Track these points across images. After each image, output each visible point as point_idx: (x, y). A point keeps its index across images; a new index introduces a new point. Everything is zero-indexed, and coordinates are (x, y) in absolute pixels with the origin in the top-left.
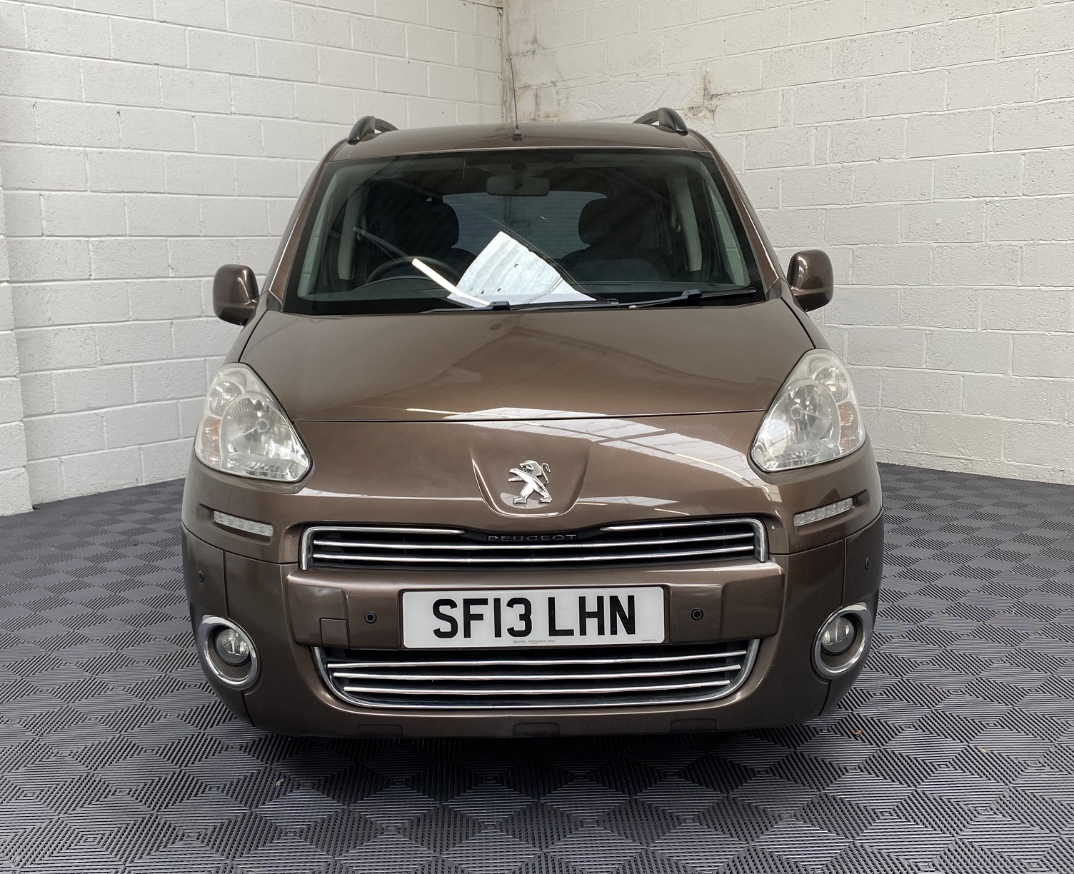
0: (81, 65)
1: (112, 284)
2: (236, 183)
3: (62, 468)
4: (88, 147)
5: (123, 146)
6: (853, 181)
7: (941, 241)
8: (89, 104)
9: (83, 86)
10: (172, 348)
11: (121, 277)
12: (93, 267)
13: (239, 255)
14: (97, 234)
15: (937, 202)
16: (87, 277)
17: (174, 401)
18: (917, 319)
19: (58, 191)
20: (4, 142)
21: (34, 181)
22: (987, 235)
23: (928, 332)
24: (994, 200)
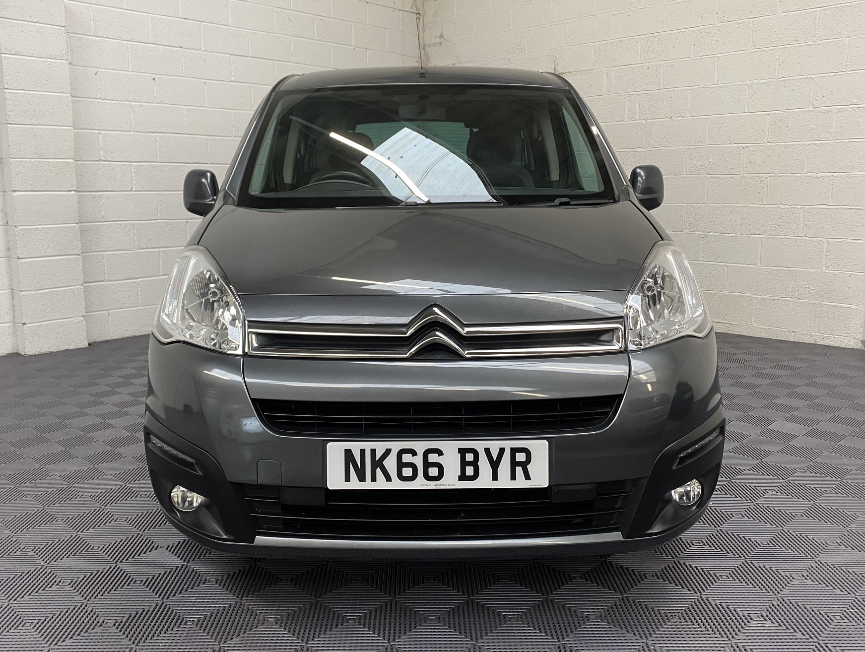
0: (129, 47)
1: (147, 194)
2: (233, 129)
3: (110, 318)
4: (132, 102)
5: (156, 102)
6: (654, 132)
7: (712, 173)
8: (134, 73)
9: (130, 60)
10: (186, 239)
11: (153, 189)
12: (134, 183)
14: (137, 160)
15: (710, 147)
16: (130, 189)
18: (696, 227)
19: (112, 131)
20: (76, 97)
21: (96, 124)
22: (743, 169)
23: (704, 236)
24: (748, 146)
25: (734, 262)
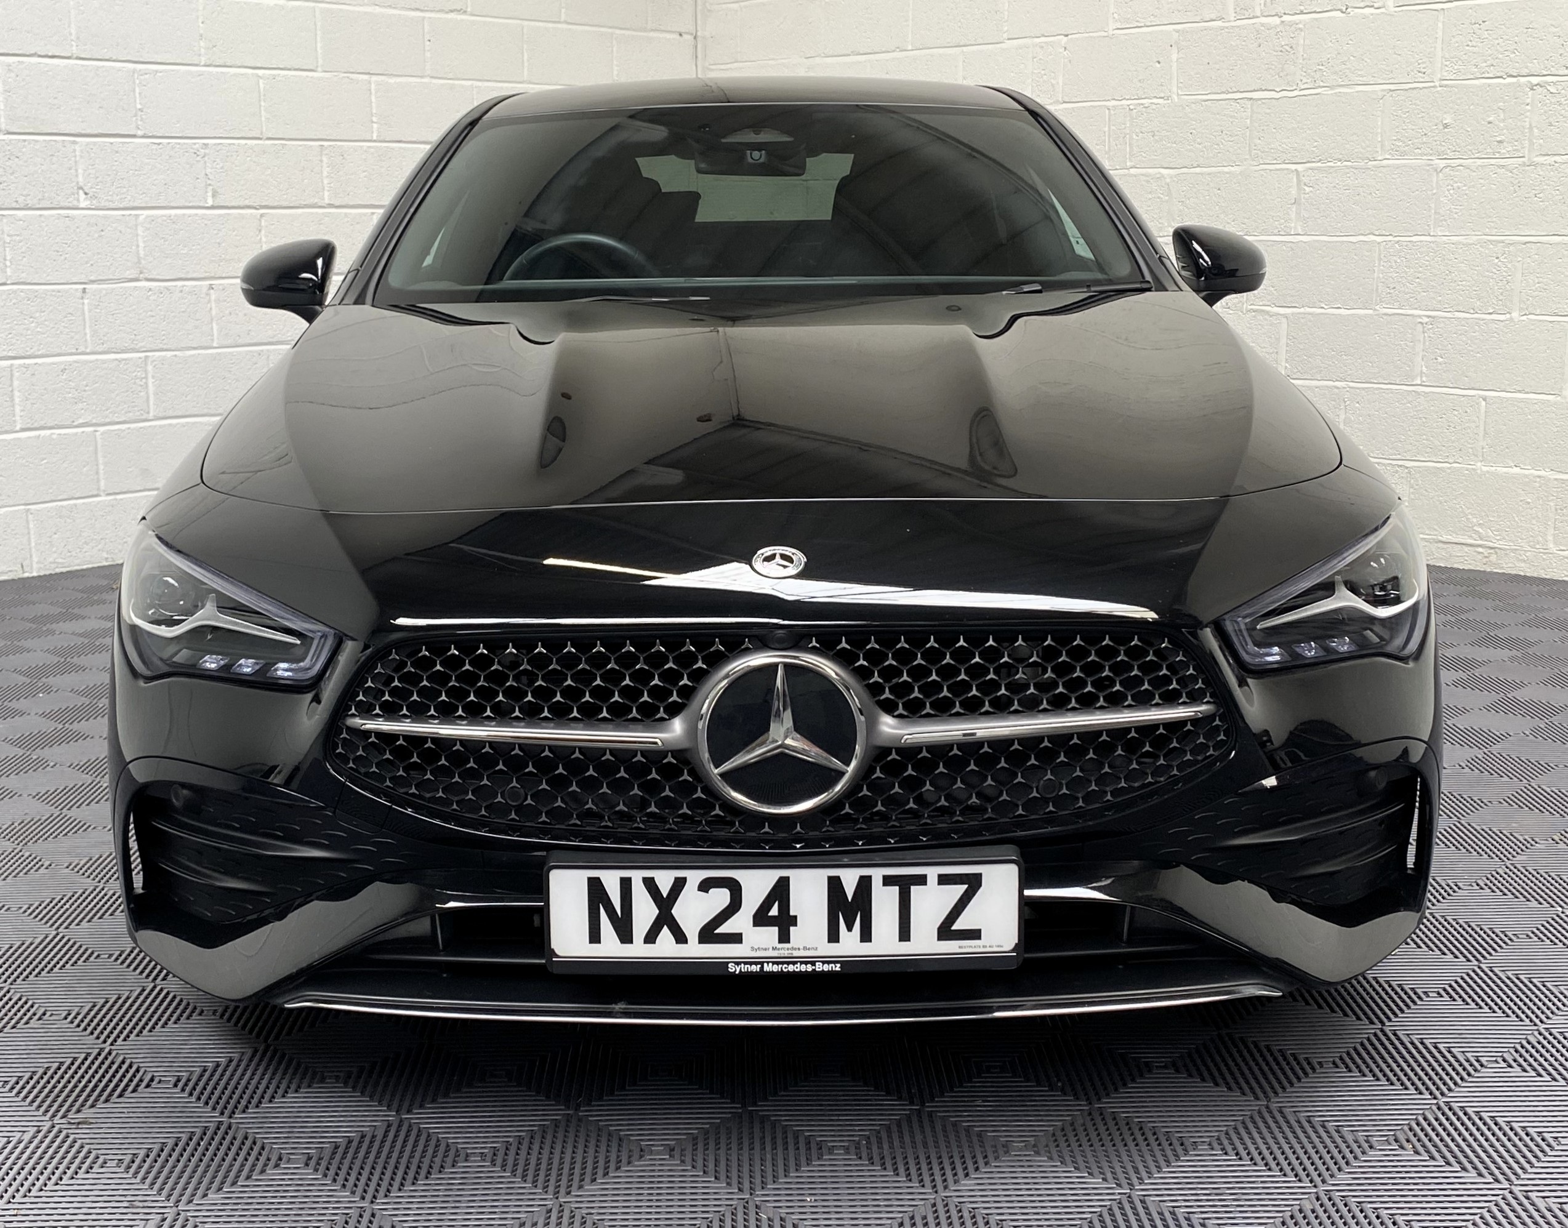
2: (202, 44)
6: (1301, 49)
7: (1451, 155)
10: (85, 334)
13: (208, 171)
15: (1446, 86)
17: (90, 429)
18: (1408, 296)
22: (1530, 141)
23: (1426, 320)
24: (1546, 83)
25: (1503, 387)
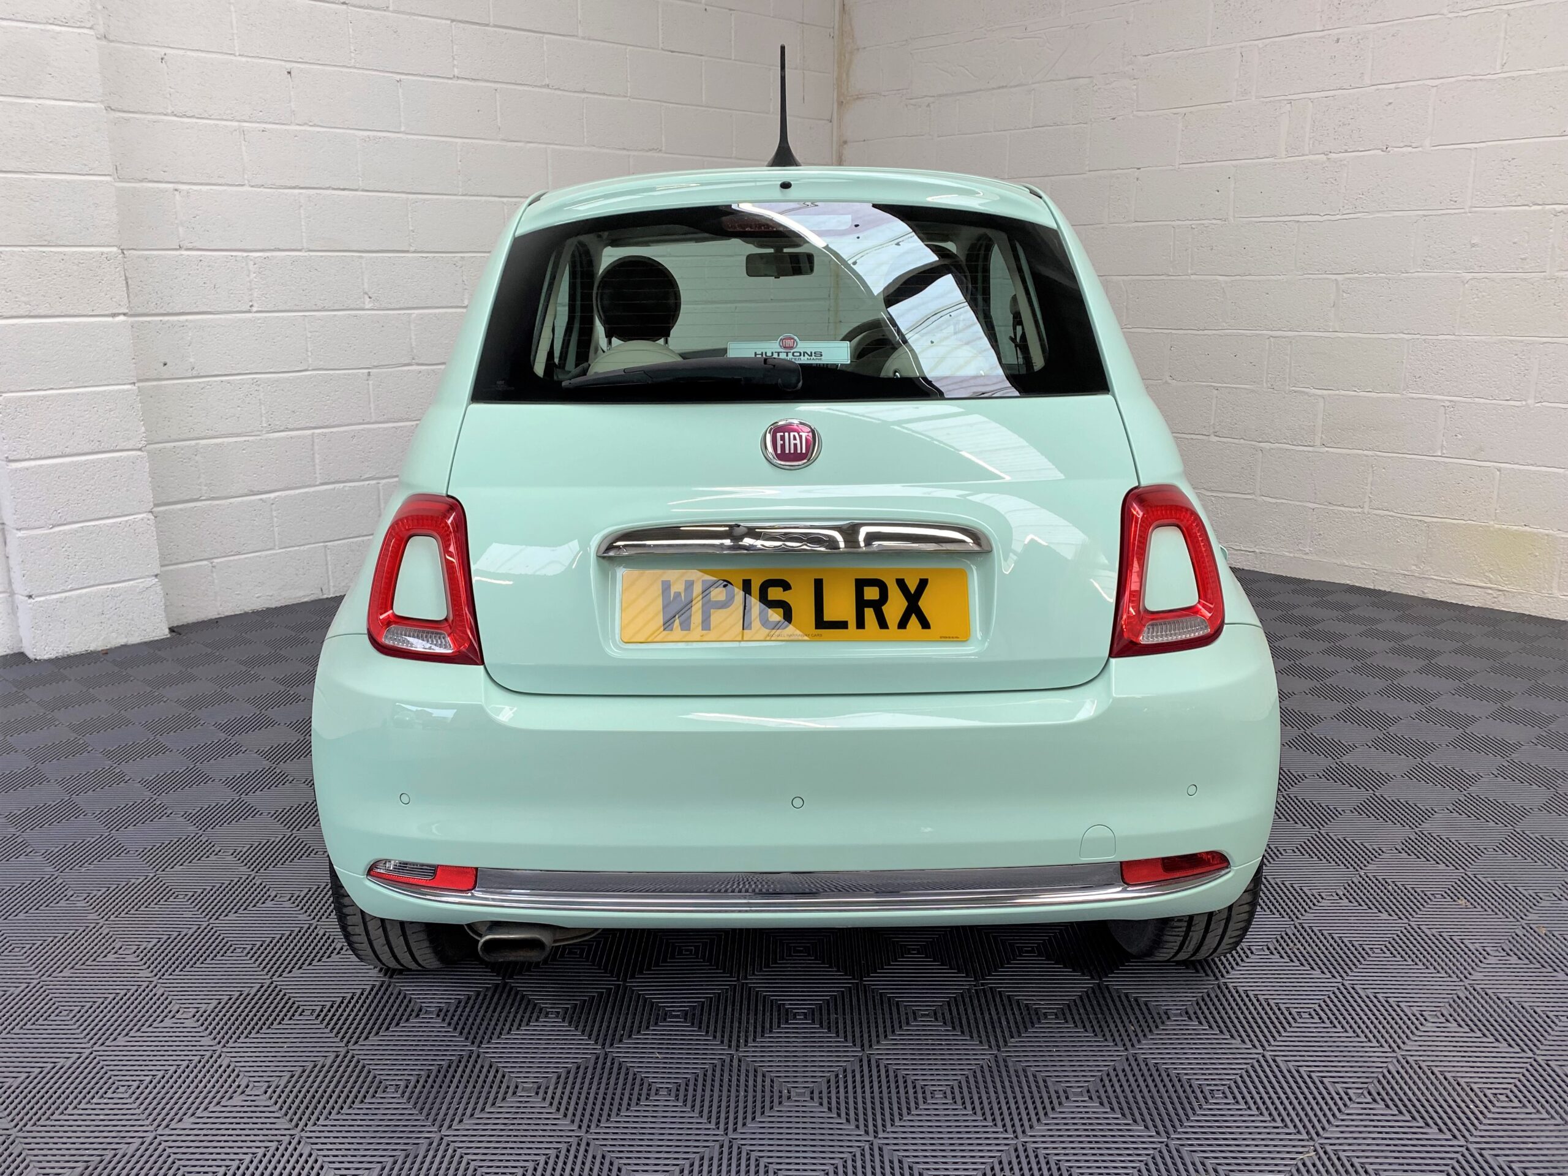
0: (233, 1)
1: (283, 319)
2: (460, 177)
3: (214, 575)
4: (245, 121)
5: (296, 121)
6: (1344, 180)
7: (1477, 270)
8: (244, 59)
9: (235, 31)
10: (370, 408)
11: (296, 308)
12: (255, 295)
14: (259, 247)
15: (1475, 213)
16: (246, 307)
17: (373, 482)
18: (1432, 384)
19: (201, 184)
20: (119, 111)
21: (165, 169)
